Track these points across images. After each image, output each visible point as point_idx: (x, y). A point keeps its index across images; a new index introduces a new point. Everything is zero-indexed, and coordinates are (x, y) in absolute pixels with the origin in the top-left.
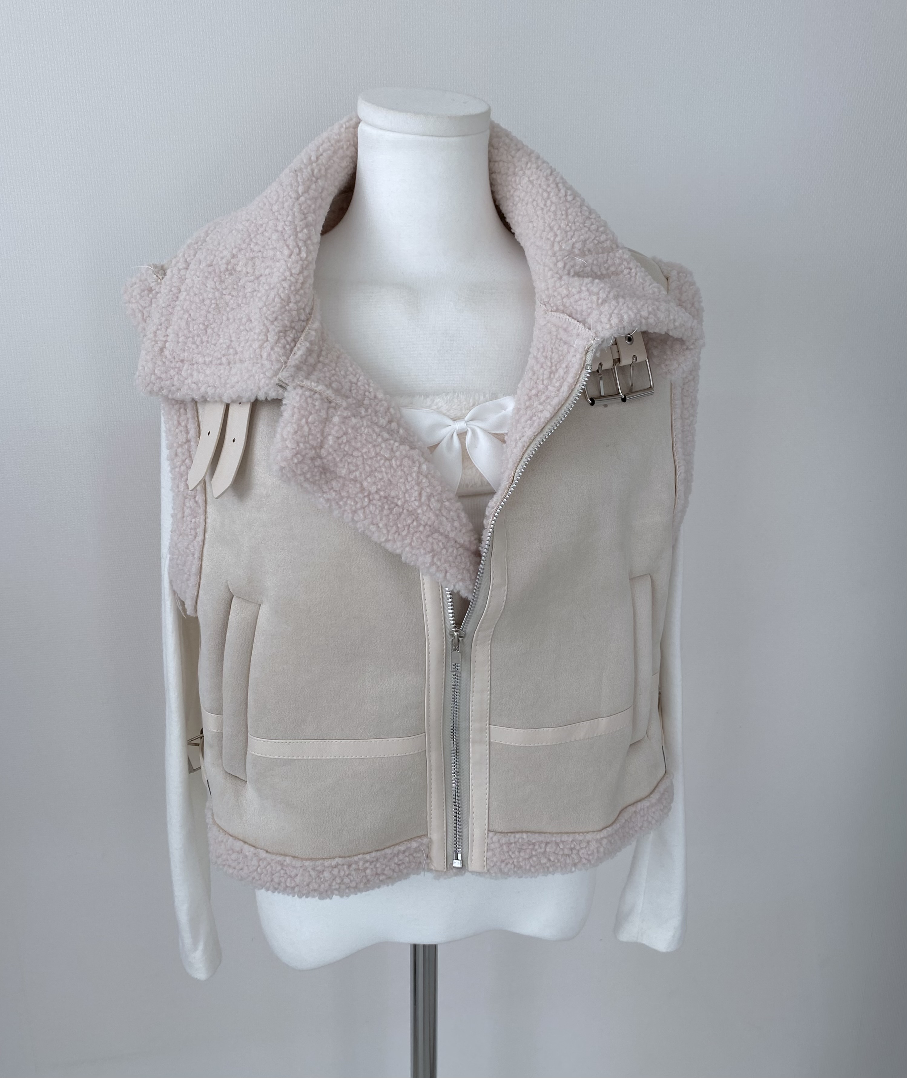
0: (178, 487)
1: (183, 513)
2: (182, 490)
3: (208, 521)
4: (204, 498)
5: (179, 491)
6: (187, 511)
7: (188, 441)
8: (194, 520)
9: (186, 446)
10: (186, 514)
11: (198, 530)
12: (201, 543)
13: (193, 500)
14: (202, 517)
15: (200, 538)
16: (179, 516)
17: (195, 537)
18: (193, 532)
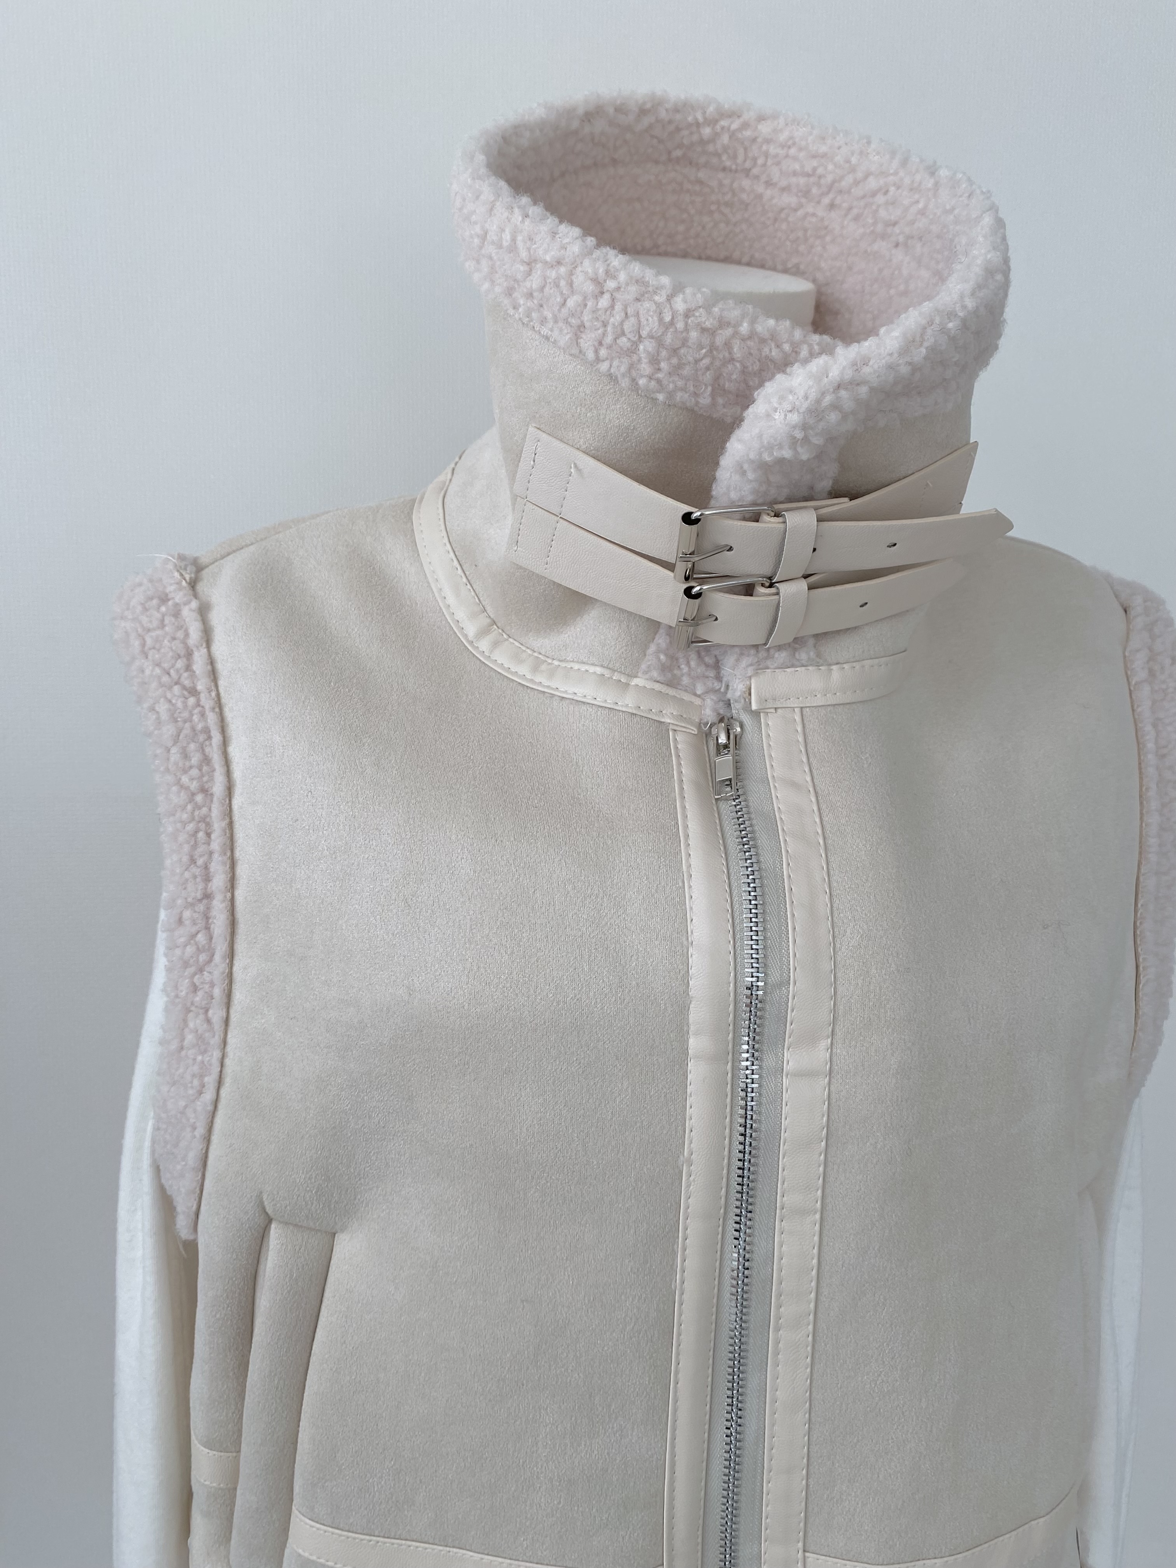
0: (176, 987)
1: (183, 1039)
2: (183, 994)
3: (228, 1062)
4: (225, 1015)
5: (177, 996)
6: (190, 1038)
7: (207, 896)
8: (200, 1058)
9: (201, 907)
10: (186, 1043)
11: (206, 1079)
12: (210, 1108)
13: (202, 1017)
14: (217, 1054)
15: (209, 1096)
16: (174, 1046)
17: (200, 1093)
18: (196, 1082)
